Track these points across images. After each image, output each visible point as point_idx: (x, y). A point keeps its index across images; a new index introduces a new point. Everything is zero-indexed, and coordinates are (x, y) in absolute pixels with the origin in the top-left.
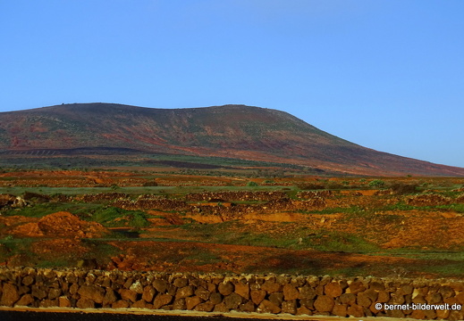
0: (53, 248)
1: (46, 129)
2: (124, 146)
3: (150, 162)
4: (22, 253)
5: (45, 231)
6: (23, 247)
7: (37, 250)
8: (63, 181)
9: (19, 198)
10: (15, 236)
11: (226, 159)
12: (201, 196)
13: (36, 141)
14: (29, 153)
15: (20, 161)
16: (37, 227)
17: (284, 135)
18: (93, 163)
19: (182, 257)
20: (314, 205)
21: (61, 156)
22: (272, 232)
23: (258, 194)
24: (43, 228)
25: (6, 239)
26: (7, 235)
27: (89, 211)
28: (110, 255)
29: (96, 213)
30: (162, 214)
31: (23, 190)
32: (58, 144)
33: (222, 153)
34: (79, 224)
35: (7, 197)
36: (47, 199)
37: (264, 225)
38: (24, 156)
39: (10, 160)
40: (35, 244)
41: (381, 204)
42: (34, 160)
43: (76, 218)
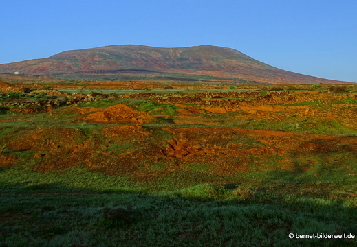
0: (120, 133)
1: (101, 59)
2: (144, 69)
3: (159, 78)
4: (95, 136)
5: (109, 118)
6: (95, 132)
7: (107, 134)
8: (114, 86)
9: (89, 95)
10: (88, 121)
11: (202, 76)
12: (205, 95)
13: (96, 66)
14: (92, 72)
15: (87, 77)
16: (103, 115)
17: (234, 62)
18: (127, 78)
19: (227, 141)
20: (289, 100)
21: (109, 74)
22: (269, 118)
23: (242, 93)
24: (108, 116)
25: (82, 124)
26: (82, 121)
27: (136, 104)
28: (166, 139)
29: (141, 106)
30: (185, 106)
31: (91, 91)
32: (108, 68)
33: (199, 73)
34: (132, 113)
35: (81, 95)
36: (106, 96)
37: (263, 114)
38: (89, 74)
39: (81, 77)
40: (105, 130)
41: (335, 99)
42: (94, 77)
43: (130, 109)
